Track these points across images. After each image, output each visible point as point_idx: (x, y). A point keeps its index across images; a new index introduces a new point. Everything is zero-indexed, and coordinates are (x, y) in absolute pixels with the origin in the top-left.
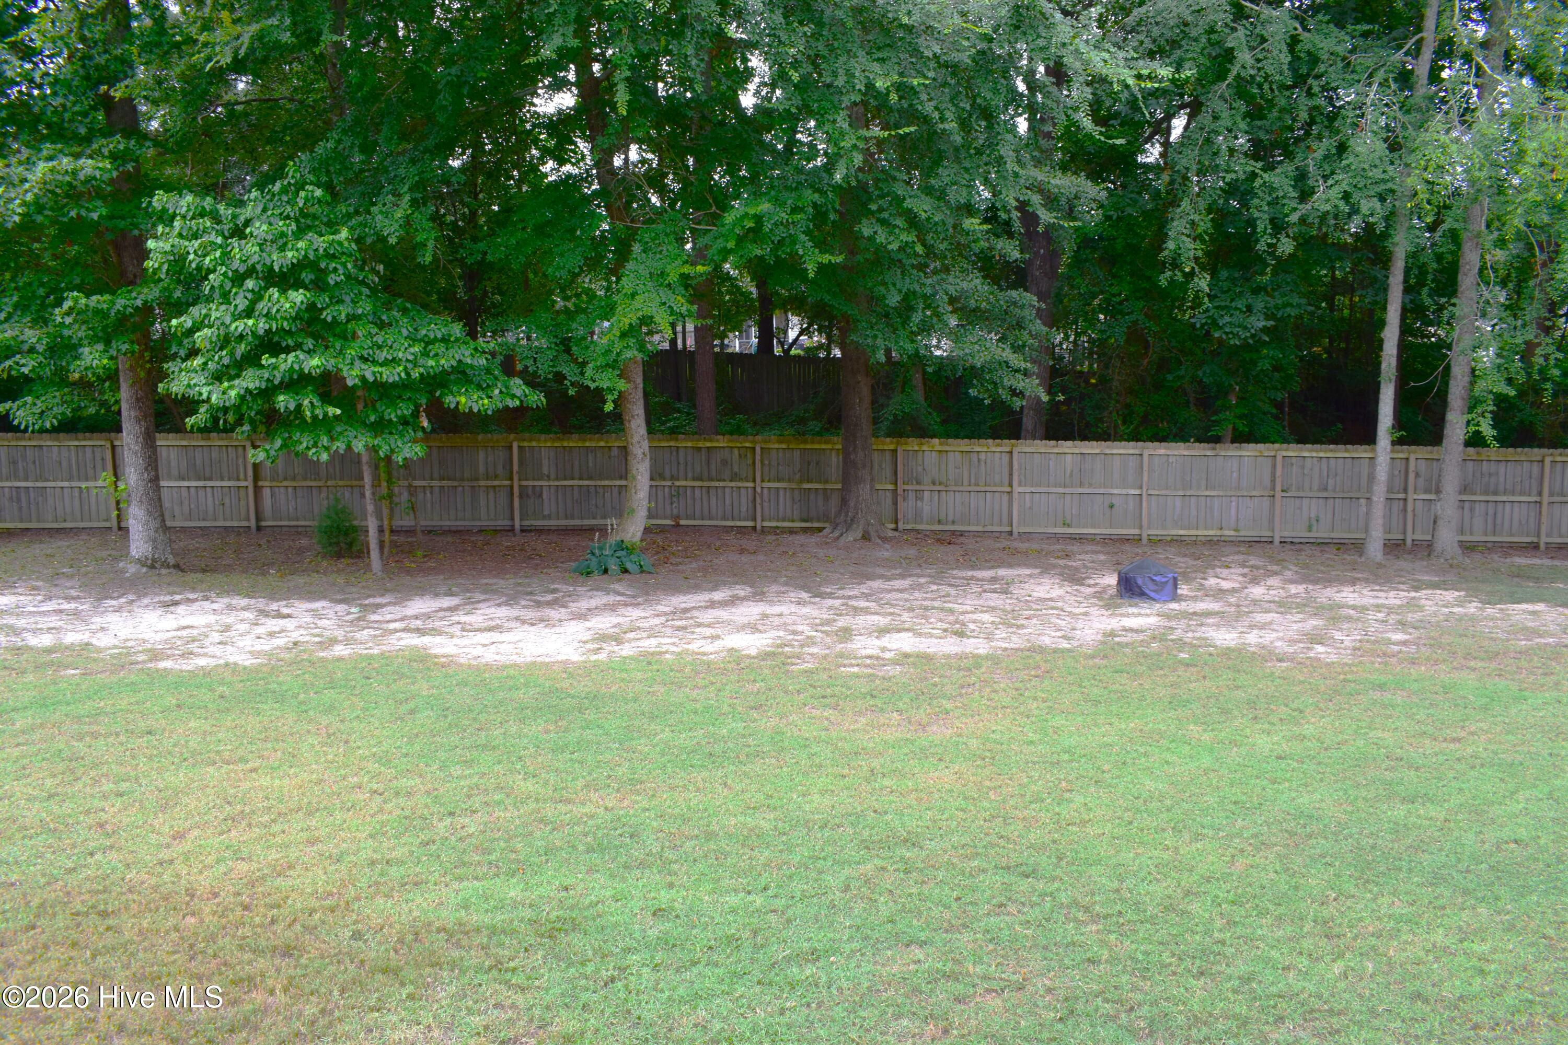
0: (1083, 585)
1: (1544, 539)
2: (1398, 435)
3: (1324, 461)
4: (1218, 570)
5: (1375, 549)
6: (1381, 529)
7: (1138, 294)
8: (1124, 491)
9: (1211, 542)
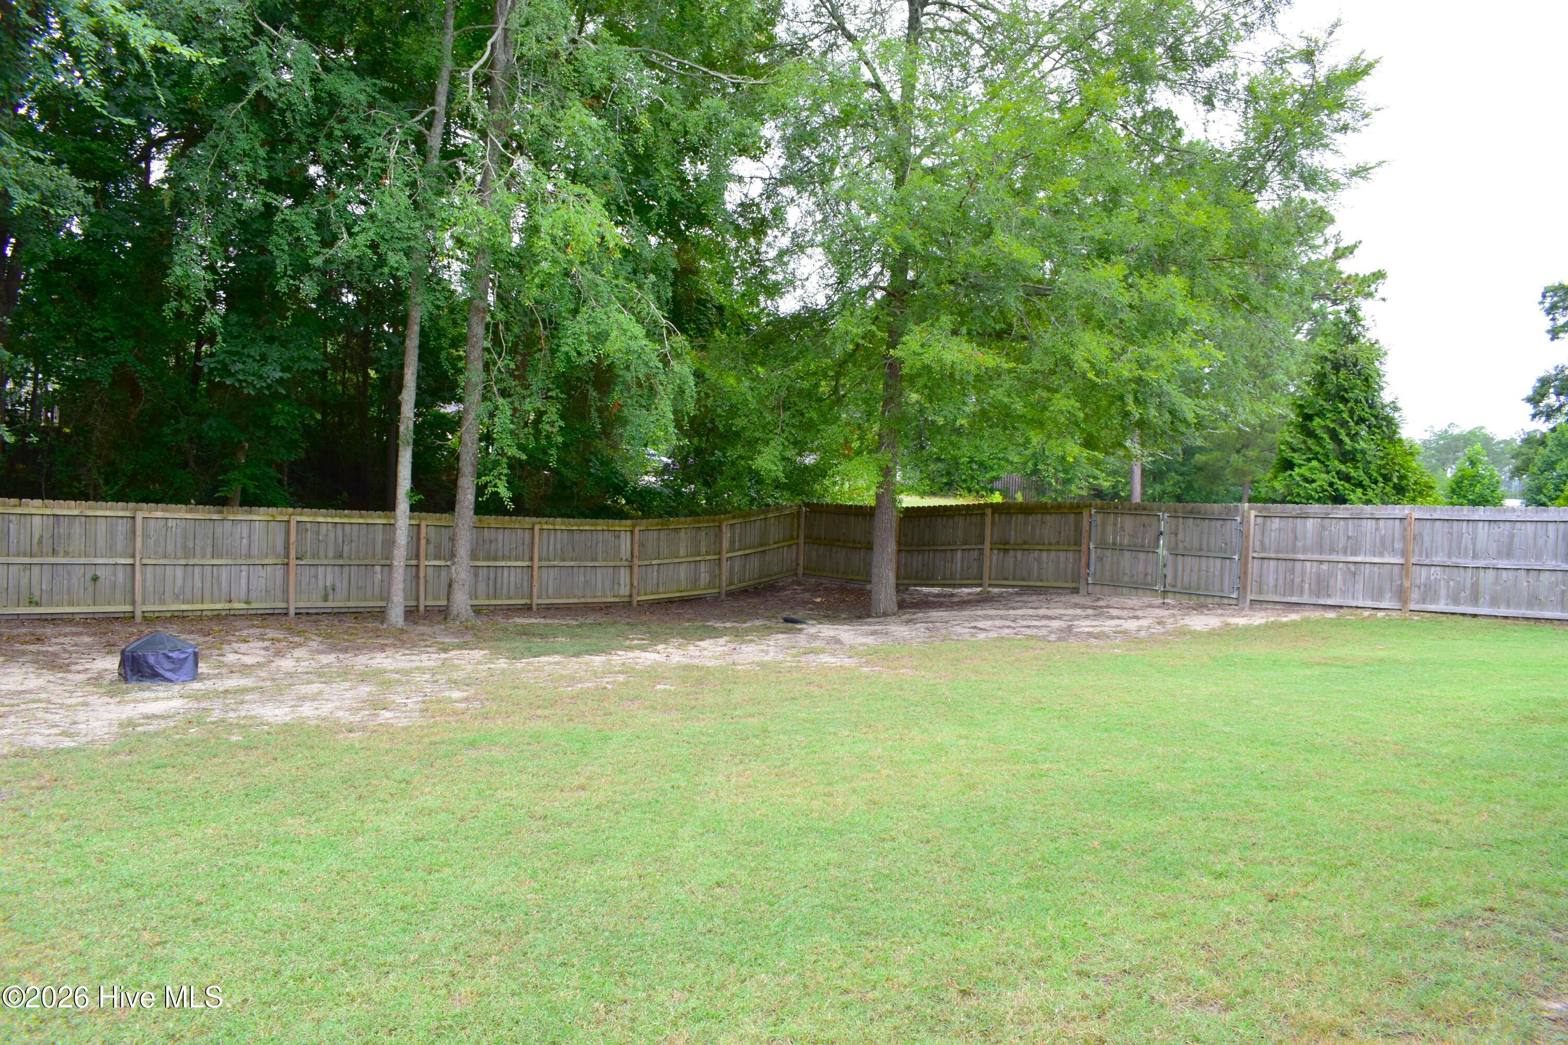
0: (70, 671)
1: (536, 601)
2: (416, 498)
3: (339, 527)
4: (235, 645)
5: (396, 615)
6: (401, 594)
7: (125, 333)
8: (112, 561)
9: (218, 617)
